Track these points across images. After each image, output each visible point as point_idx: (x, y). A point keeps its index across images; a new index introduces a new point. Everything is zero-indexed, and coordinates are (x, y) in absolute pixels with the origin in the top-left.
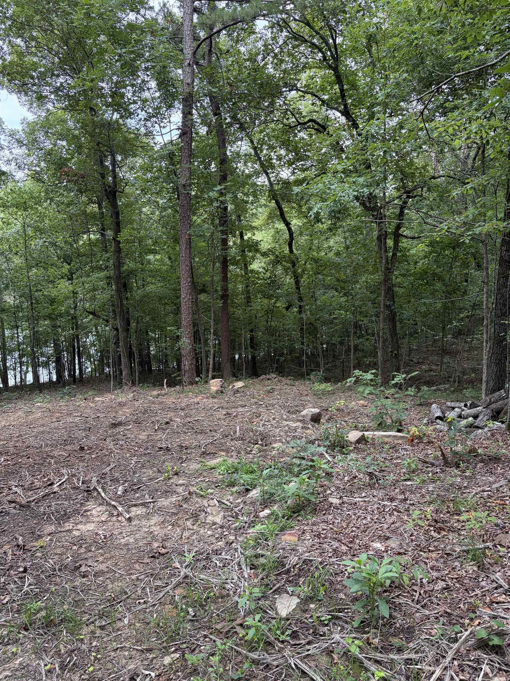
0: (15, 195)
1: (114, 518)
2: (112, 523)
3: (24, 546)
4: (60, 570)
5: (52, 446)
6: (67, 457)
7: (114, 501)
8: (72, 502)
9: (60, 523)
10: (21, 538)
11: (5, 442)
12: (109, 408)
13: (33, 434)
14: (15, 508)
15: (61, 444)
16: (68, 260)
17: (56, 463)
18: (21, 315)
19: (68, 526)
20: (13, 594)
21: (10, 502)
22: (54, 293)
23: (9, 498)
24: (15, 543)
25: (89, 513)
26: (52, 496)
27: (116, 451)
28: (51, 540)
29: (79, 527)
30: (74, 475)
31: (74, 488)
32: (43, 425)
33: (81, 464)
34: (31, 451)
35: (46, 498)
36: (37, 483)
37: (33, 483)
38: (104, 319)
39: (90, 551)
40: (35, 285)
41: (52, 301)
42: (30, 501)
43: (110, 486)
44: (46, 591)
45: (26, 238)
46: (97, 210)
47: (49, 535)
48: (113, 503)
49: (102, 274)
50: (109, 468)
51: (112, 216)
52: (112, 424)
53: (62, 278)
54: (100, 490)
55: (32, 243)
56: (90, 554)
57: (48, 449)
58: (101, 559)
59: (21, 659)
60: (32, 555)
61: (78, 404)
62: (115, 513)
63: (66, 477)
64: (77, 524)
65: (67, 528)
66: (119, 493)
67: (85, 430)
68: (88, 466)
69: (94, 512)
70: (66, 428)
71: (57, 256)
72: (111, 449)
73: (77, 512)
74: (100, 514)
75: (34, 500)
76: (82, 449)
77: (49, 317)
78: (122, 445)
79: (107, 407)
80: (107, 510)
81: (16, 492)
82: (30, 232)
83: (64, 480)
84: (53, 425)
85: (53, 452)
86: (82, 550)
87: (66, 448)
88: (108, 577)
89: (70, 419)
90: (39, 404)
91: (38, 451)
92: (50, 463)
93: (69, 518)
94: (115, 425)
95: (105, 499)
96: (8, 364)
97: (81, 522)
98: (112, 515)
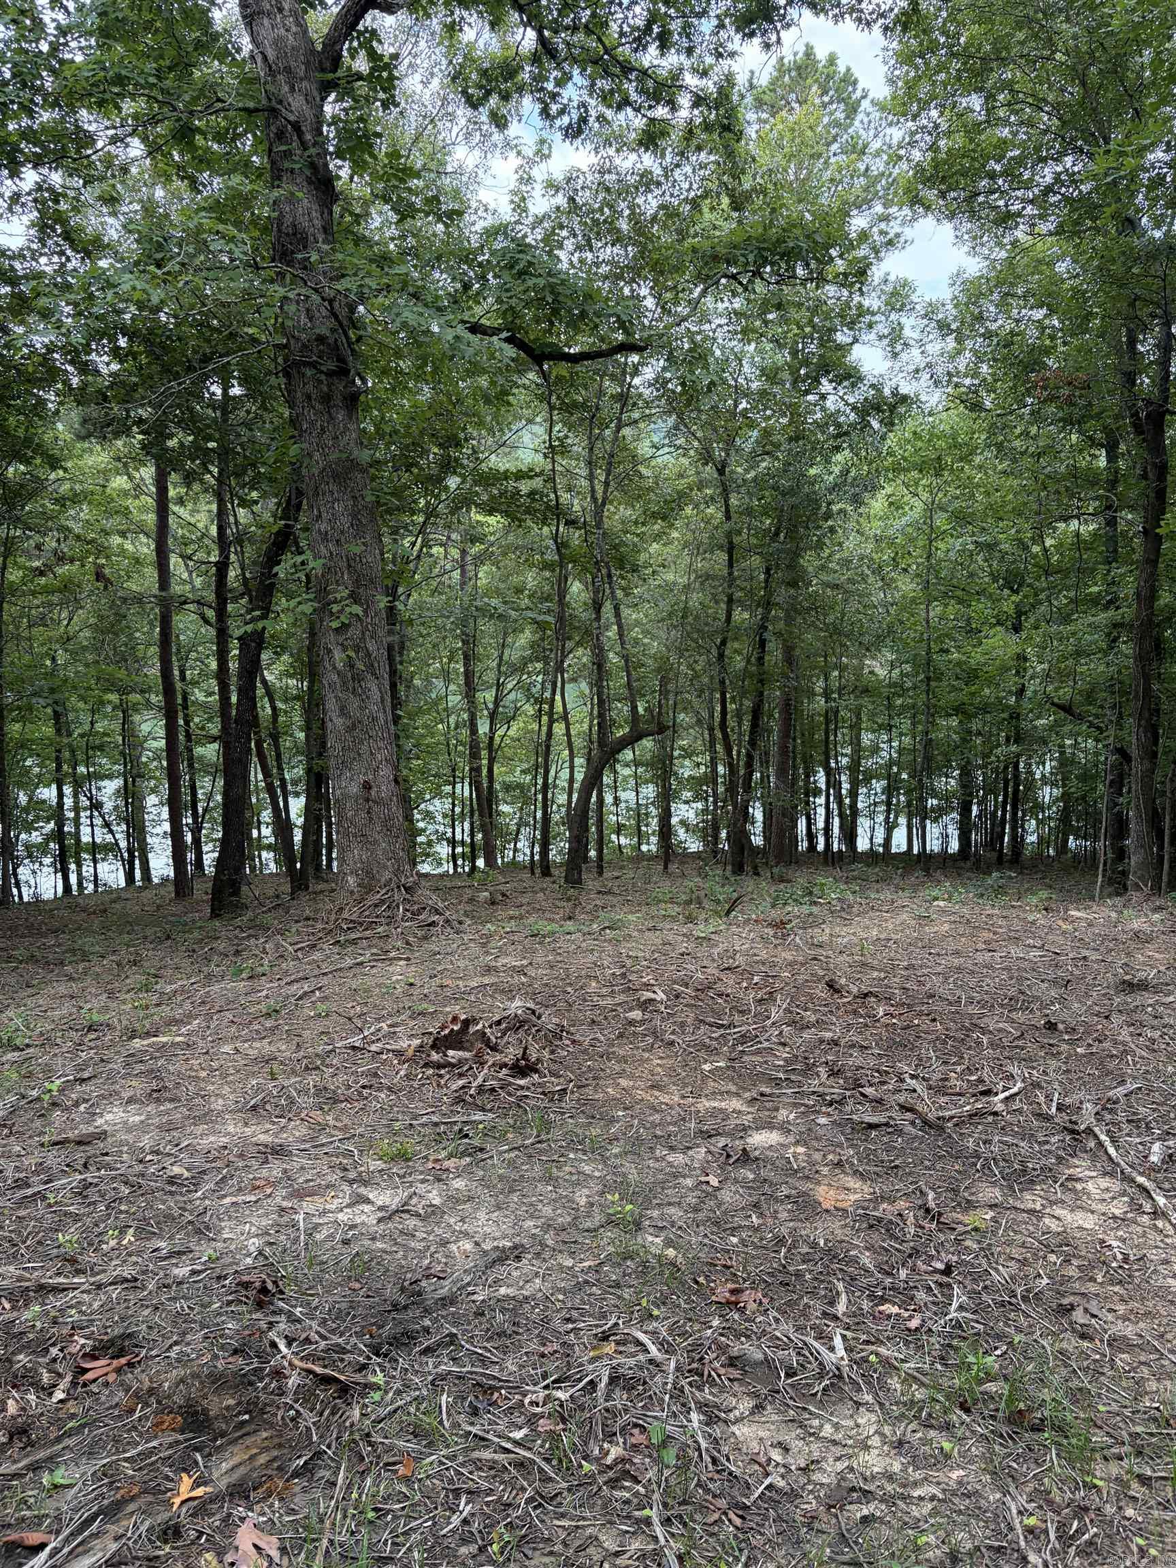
0: (920, 444)
1: (1145, 1219)
2: (1139, 1229)
3: (940, 1214)
4: (1025, 1299)
5: (982, 1004)
6: (1017, 1038)
7: (1141, 1174)
8: (1037, 1147)
9: (1011, 1188)
10: (931, 1195)
11: (882, 975)
12: (1108, 942)
13: (939, 969)
14: (913, 1123)
15: (1002, 1006)
16: (1013, 582)
17: (992, 1044)
18: (899, 702)
19: (1031, 1200)
20: (928, 1314)
21: (904, 1108)
22: (977, 657)
23: (901, 1098)
24: (920, 1202)
25: (1079, 1186)
26: (990, 1119)
27: (1138, 1051)
28: (994, 1219)
29: (1058, 1211)
30: (1036, 1085)
31: (1040, 1115)
32: (957, 953)
33: (1053, 1063)
34: (938, 1006)
35: (976, 1120)
36: (956, 1083)
37: (946, 1079)
38: (1091, 725)
39: (1093, 1280)
40: (940, 639)
41: (972, 675)
42: (943, 1118)
43: (1129, 1135)
44: (1000, 1337)
45: (933, 535)
46: (1102, 462)
47: (991, 1207)
48: (1141, 1180)
49: (1103, 617)
50: (1121, 1091)
51: (1144, 476)
52: (1124, 982)
53: (999, 623)
54: (1103, 1137)
55: (941, 545)
56: (1092, 1288)
57: (974, 1010)
58: (1121, 1309)
59: (962, 1473)
60: (958, 1242)
61: (1031, 918)
62: (1148, 1207)
63: (1019, 1085)
64: (1053, 1203)
65: (1030, 1206)
66: (1154, 1158)
67: (1054, 982)
68: (1068, 1071)
69: (1090, 1186)
70: (1008, 969)
71: (991, 574)
72: (1124, 1044)
73: (1049, 1174)
74: (1107, 1196)
75: (952, 1117)
76: (1051, 1026)
77: (959, 710)
78: (1153, 1041)
79: (1105, 938)
80: (1124, 1193)
81: (915, 1091)
82: (940, 520)
83: (1015, 1090)
84: (980, 958)
85: (986, 1020)
86: (1072, 1271)
87: (1014, 1015)
88: (1143, 1359)
89: (1016, 952)
90: (942, 903)
91: (953, 1009)
92: (979, 1043)
93: (1032, 1182)
94: (1130, 987)
95: (1118, 1165)
96: (860, 805)
97: (1063, 1202)
98: (1139, 1210)
